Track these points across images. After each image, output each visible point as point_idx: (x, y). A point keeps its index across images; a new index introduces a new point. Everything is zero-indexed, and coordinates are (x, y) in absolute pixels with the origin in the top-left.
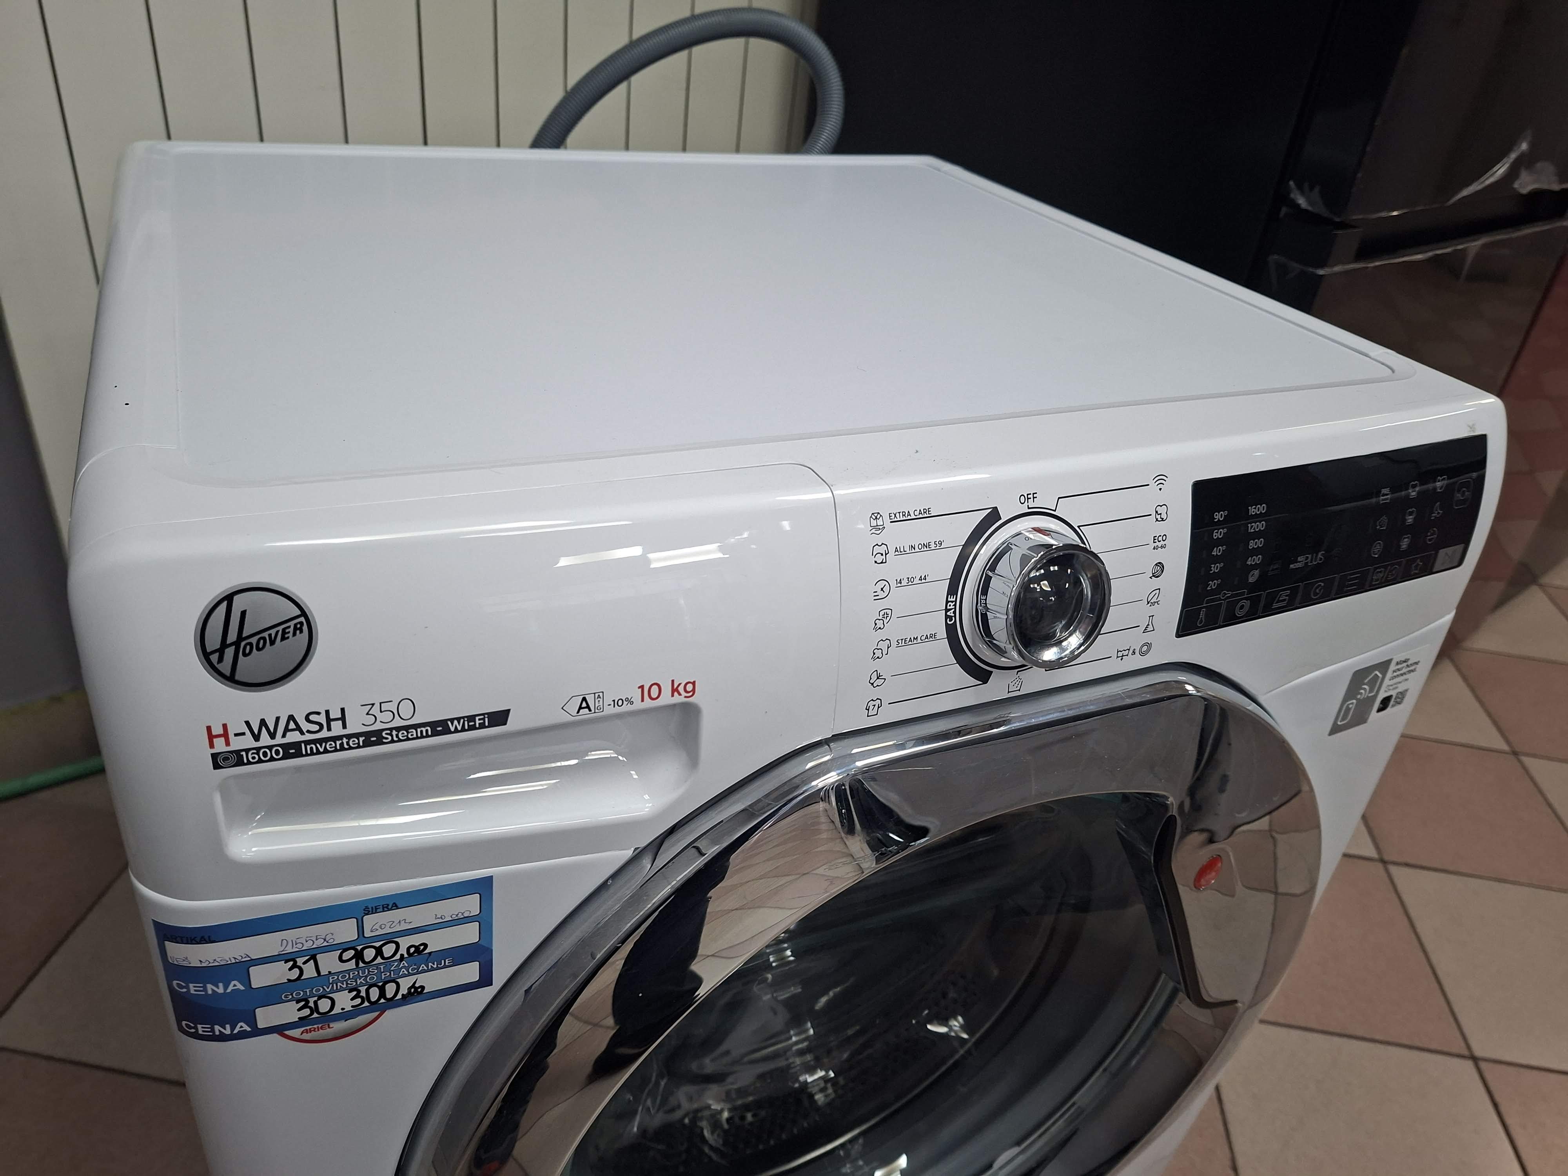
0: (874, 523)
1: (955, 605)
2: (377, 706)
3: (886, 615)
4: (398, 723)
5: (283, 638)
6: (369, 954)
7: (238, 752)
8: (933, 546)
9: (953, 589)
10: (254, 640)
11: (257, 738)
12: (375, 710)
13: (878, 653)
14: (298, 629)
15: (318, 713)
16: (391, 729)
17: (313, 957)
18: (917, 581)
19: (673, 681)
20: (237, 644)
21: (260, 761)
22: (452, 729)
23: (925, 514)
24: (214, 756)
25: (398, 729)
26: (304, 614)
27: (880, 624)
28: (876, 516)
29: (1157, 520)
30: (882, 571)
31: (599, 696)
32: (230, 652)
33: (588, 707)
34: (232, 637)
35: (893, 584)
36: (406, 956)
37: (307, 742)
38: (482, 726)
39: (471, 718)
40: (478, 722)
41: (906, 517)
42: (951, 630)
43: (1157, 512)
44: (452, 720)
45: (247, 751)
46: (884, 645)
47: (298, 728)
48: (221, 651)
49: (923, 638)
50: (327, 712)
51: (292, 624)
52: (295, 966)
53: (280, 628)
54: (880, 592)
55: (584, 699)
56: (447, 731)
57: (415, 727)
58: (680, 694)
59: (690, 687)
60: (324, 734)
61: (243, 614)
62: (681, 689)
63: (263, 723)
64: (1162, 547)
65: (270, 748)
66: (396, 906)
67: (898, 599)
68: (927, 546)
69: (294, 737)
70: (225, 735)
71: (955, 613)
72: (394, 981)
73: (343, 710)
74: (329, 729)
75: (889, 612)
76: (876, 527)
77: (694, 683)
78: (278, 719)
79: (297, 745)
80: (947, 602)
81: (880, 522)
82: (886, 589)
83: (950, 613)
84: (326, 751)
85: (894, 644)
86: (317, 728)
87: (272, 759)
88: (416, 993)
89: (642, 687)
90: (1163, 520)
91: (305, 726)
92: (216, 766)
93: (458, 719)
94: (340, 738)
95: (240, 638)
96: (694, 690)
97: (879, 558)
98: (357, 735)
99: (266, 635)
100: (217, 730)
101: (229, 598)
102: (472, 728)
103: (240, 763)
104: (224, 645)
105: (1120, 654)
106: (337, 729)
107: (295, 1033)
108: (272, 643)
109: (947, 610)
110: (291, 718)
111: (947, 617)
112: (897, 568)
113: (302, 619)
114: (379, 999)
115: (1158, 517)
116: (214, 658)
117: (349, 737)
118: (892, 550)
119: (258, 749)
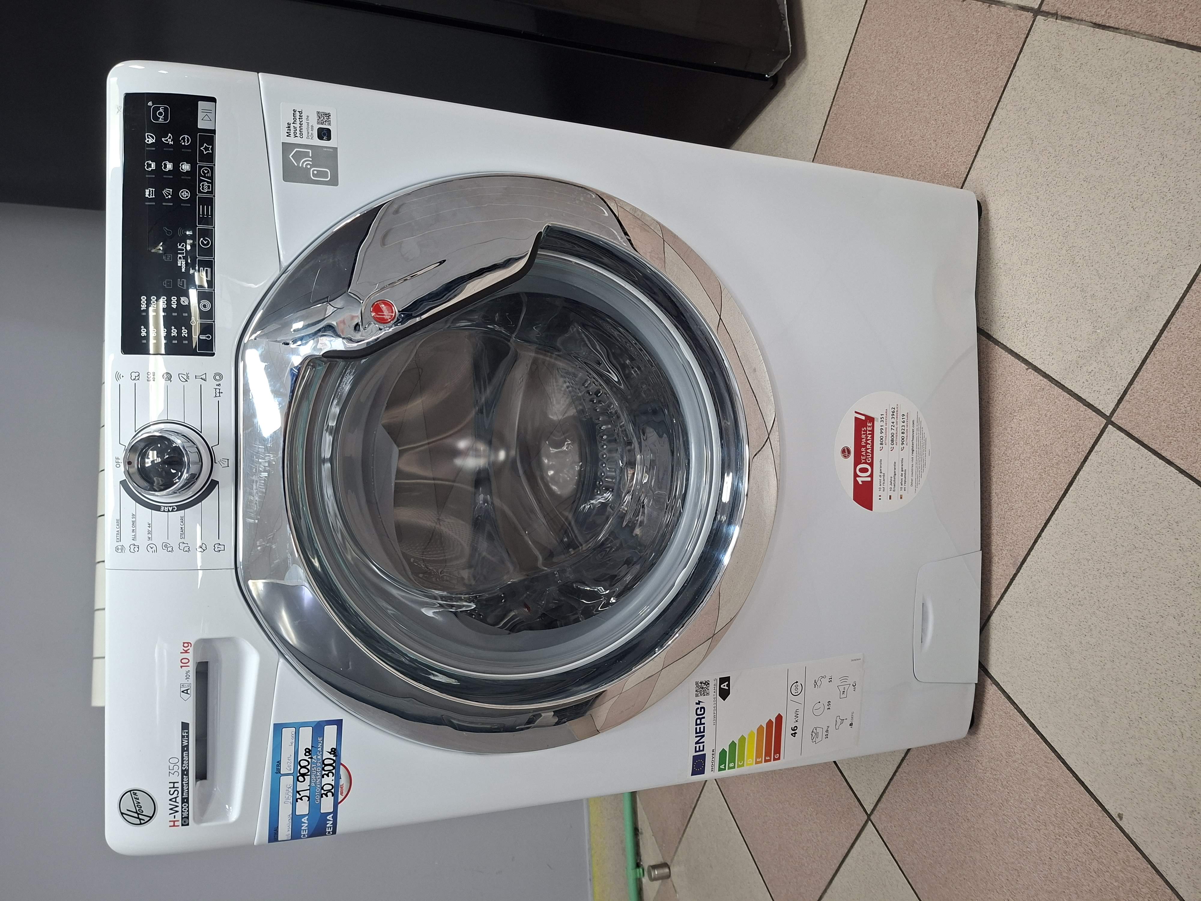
0: (120, 551)
1: (166, 506)
2: (170, 771)
3: (166, 546)
4: (180, 764)
5: (138, 799)
6: (303, 771)
7: (182, 818)
8: (134, 519)
9: (157, 508)
10: (138, 809)
11: (177, 812)
12: (172, 772)
13: (186, 549)
14: (135, 794)
15: (170, 791)
16: (182, 766)
17: (298, 792)
18: (150, 529)
19: (181, 653)
20: (138, 814)
21: (188, 811)
22: (187, 744)
23: (119, 522)
24: (183, 825)
25: (182, 763)
26: (130, 791)
27: (170, 549)
28: (117, 549)
29: (138, 379)
30: (143, 548)
31: (182, 685)
32: (140, 817)
33: (187, 690)
34: (136, 815)
35: (150, 542)
36: (310, 756)
37: (182, 795)
38: (188, 733)
39: (183, 737)
40: (185, 734)
41: (119, 533)
42: (180, 508)
43: (134, 379)
44: (182, 744)
45: (182, 815)
46: (182, 546)
47: (176, 798)
48: (140, 819)
49: (182, 524)
50: (170, 788)
51: (133, 796)
52: (301, 799)
53: (134, 800)
54: (153, 550)
55: (183, 692)
56: (187, 746)
57: (182, 757)
58: (189, 649)
59: (186, 645)
60: (180, 790)
61: (128, 810)
62: (186, 649)
63: (171, 809)
64: (154, 375)
65: (182, 807)
66: (279, 762)
67: (158, 539)
68: (133, 523)
69: (179, 800)
70: (174, 822)
71: (170, 507)
72: (323, 761)
73: (170, 783)
74: (178, 788)
75: (164, 544)
76: (122, 550)
77: (184, 643)
78: (170, 804)
79: (183, 799)
80: (164, 511)
81: (120, 547)
82: (152, 546)
83: (171, 509)
84: (188, 789)
85: (182, 540)
86: (176, 792)
87: (188, 807)
88: (335, 752)
89: (181, 667)
90: (139, 375)
91: (175, 795)
92: (188, 825)
93: (182, 741)
94: (182, 785)
95: (136, 813)
96: (187, 643)
97: (136, 549)
98: (182, 778)
99: (136, 805)
100: (172, 824)
101: (122, 814)
102: (188, 736)
103: (188, 818)
104: (138, 818)
105: (218, 395)
106: (179, 785)
107: (340, 798)
108: (139, 803)
109: (169, 511)
110: (170, 800)
111: (172, 511)
112: (142, 539)
113: (132, 792)
114: (333, 766)
115: (137, 378)
116: (142, 822)
117: (182, 781)
118: (133, 542)
119: (182, 811)
